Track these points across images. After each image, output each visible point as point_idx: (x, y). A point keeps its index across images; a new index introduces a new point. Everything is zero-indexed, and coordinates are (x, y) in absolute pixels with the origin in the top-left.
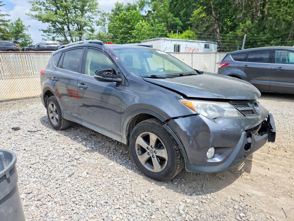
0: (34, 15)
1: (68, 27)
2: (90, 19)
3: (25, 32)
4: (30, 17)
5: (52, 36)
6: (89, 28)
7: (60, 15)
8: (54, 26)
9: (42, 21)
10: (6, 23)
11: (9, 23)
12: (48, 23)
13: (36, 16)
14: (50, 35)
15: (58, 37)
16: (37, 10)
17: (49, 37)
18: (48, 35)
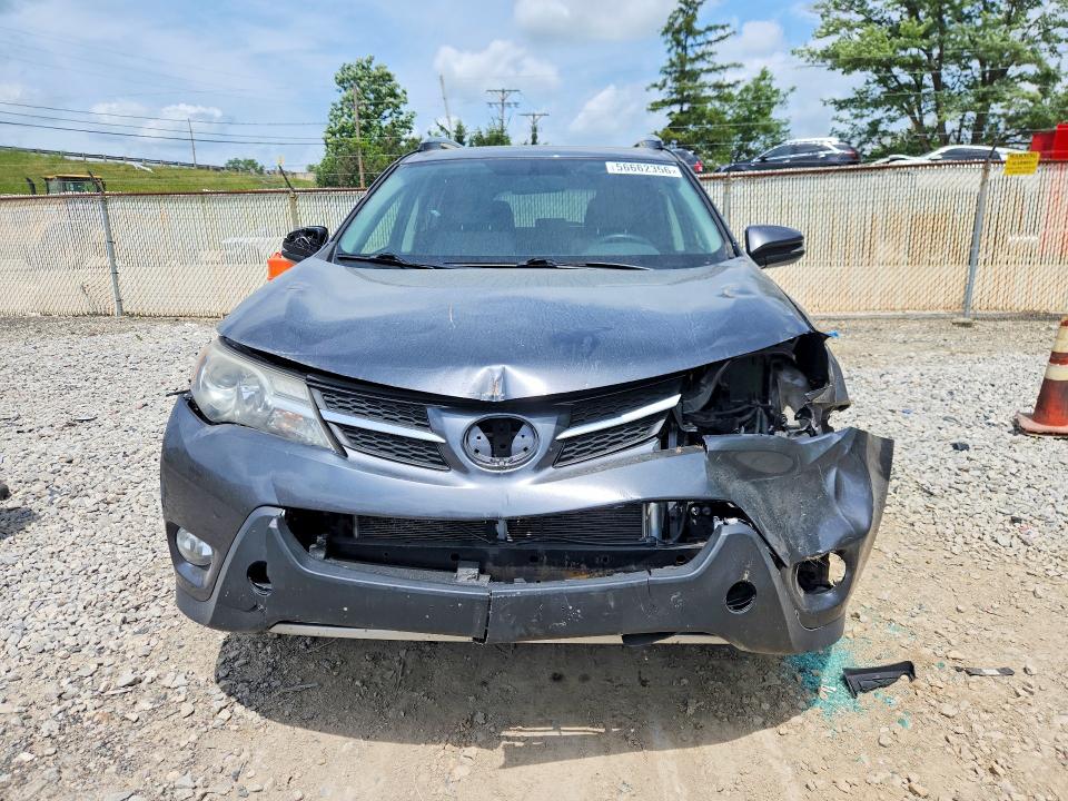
0: (818, 52)
1: (937, 78)
2: (1050, 27)
3: (777, 114)
4: (804, 59)
5: (870, 120)
6: (1031, 69)
7: (908, 36)
8: (882, 81)
9: (842, 70)
10: (726, 91)
11: (735, 92)
12: (864, 73)
13: (825, 55)
14: (862, 116)
15: (892, 120)
16: (836, 31)
17: (856, 122)
18: (856, 116)
